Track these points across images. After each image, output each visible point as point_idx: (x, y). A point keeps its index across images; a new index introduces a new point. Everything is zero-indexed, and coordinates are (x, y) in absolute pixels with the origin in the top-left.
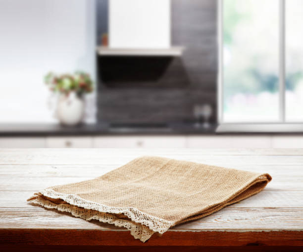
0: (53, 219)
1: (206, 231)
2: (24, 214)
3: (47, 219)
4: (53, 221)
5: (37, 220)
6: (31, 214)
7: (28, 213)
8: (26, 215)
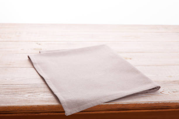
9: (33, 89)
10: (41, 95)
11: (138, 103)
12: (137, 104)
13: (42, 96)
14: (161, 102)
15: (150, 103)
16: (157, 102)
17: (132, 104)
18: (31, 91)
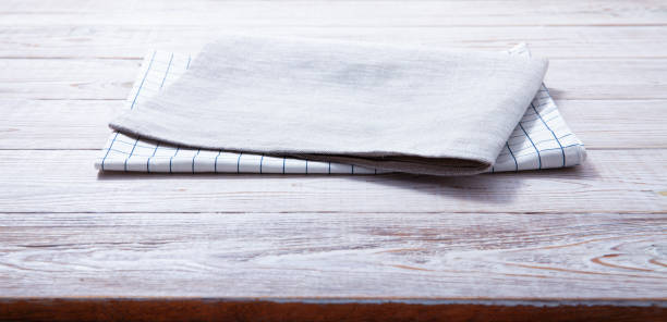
0: (136, 259)
1: (574, 304)
2: (37, 237)
3: (117, 258)
4: (135, 264)
5: (86, 260)
6: (66, 237)
7: (54, 233)
8: (47, 242)
9: (62, 232)
10: (97, 255)
11: (489, 303)
12: (481, 306)
13: (100, 260)
14: (590, 305)
15: (541, 305)
16: (574, 300)
17: (462, 306)
18: (50, 238)
